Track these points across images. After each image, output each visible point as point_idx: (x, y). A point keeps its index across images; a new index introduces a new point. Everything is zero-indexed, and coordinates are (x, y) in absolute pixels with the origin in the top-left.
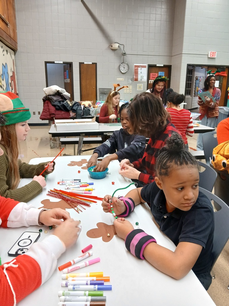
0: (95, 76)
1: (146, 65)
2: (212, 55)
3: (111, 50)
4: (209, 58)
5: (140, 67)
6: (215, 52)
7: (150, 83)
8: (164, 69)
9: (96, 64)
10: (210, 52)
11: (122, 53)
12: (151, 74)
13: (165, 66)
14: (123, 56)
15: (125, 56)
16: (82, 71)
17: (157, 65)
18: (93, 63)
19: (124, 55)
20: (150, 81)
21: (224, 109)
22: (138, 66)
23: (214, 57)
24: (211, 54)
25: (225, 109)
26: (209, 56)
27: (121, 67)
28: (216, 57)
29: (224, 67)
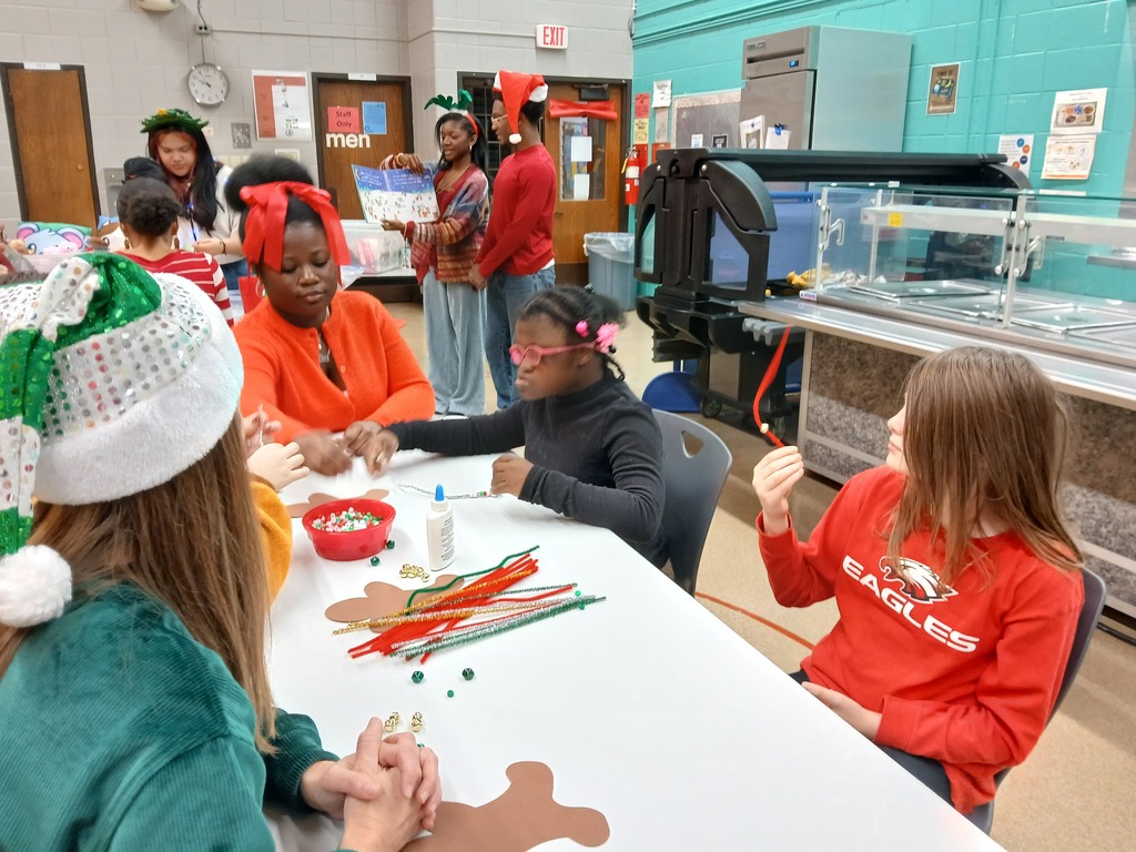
0: (79, 121)
1: (306, 75)
2: (548, 40)
3: (145, 16)
4: (539, 49)
5: (279, 84)
6: (562, 29)
7: (329, 145)
8: (384, 90)
9: (80, 70)
10: (540, 28)
11: (195, 26)
12: (332, 112)
13: (382, 82)
14: (199, 38)
15: (207, 40)
16: (15, 99)
17: (351, 77)
18: (66, 68)
19: (201, 34)
20: (328, 137)
21: (609, 242)
22: (272, 81)
23: (559, 47)
24: (545, 36)
25: (614, 244)
26: (541, 44)
27: (197, 82)
28: (565, 46)
29: (601, 84)
